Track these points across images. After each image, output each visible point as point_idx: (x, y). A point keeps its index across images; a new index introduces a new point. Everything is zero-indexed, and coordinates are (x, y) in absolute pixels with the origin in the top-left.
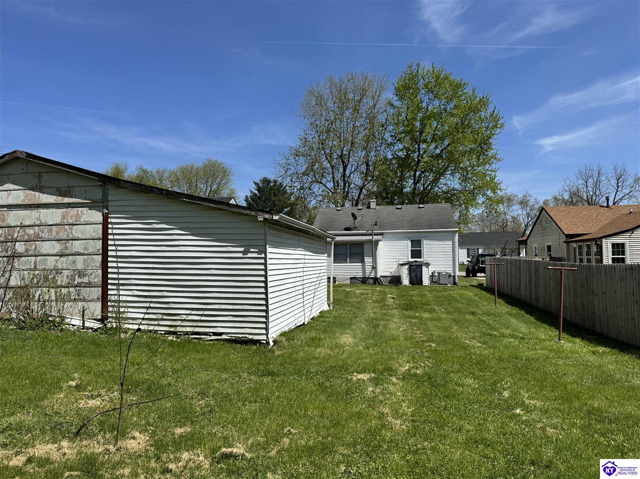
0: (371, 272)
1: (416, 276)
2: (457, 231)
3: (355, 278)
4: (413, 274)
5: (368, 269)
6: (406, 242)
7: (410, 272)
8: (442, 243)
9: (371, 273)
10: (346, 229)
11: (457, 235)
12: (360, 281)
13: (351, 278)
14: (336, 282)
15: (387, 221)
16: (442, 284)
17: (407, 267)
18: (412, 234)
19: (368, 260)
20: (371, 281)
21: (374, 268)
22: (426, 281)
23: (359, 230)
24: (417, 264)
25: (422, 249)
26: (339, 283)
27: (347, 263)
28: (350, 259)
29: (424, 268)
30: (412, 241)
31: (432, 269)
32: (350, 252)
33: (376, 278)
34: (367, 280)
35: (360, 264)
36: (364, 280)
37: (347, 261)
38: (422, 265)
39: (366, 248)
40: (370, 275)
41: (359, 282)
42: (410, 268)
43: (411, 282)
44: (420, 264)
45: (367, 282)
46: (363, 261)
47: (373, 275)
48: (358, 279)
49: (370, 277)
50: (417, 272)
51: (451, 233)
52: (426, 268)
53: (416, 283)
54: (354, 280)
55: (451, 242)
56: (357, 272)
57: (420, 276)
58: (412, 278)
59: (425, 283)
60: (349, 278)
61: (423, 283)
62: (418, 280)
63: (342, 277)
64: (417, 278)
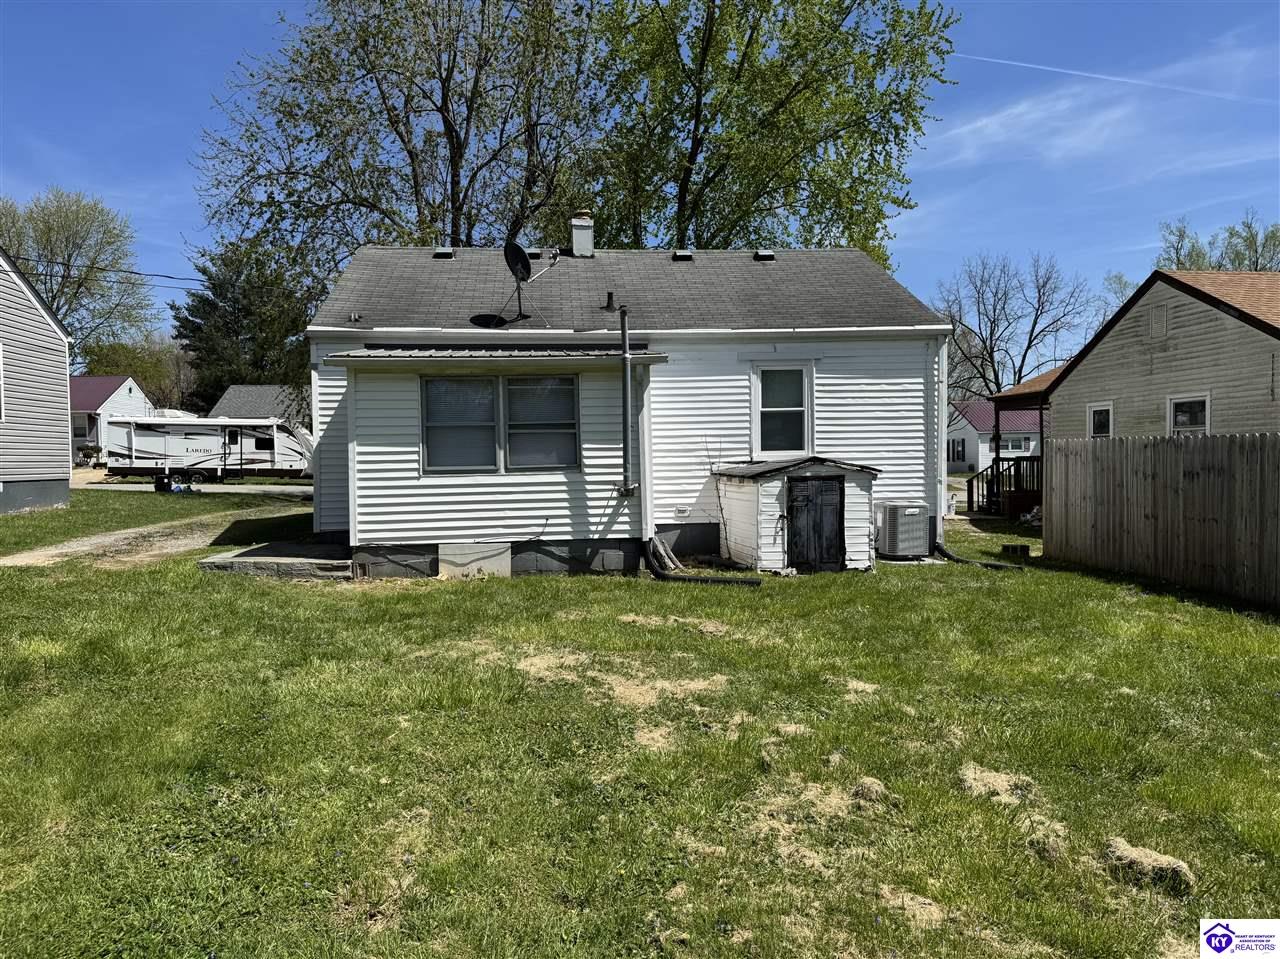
0: (616, 514)
1: (817, 528)
2: (944, 334)
3: (536, 546)
4: (804, 521)
5: (601, 501)
6: (742, 380)
7: (790, 509)
8: (883, 383)
9: (613, 518)
10: (481, 321)
11: (944, 351)
12: (561, 559)
13: (517, 548)
14: (442, 567)
15: (650, 297)
16: (905, 558)
17: (776, 486)
18: (768, 348)
19: (600, 459)
20: (615, 558)
21: (629, 493)
22: (859, 551)
23: (539, 327)
24: (823, 471)
25: (805, 409)
26: (458, 571)
27: (495, 472)
28: (512, 451)
29: (851, 490)
30: (767, 377)
31: (881, 490)
32: (510, 416)
33: (640, 539)
34: (594, 554)
35: (560, 478)
36: (580, 556)
37: (495, 463)
38: (840, 480)
39: (592, 399)
40: (608, 530)
41: (555, 564)
42: (790, 490)
43: (797, 557)
44: (833, 472)
45: (596, 565)
46: (573, 463)
47: (622, 529)
48: (553, 549)
49: (610, 536)
50: (819, 511)
51: (923, 343)
52: (858, 491)
53: (815, 560)
54: (530, 557)
55: (921, 380)
56: (547, 518)
57: (833, 525)
58: (800, 536)
59: (853, 558)
60: (509, 544)
61: (847, 557)
62: (825, 545)
63: (472, 540)
64: (820, 537)
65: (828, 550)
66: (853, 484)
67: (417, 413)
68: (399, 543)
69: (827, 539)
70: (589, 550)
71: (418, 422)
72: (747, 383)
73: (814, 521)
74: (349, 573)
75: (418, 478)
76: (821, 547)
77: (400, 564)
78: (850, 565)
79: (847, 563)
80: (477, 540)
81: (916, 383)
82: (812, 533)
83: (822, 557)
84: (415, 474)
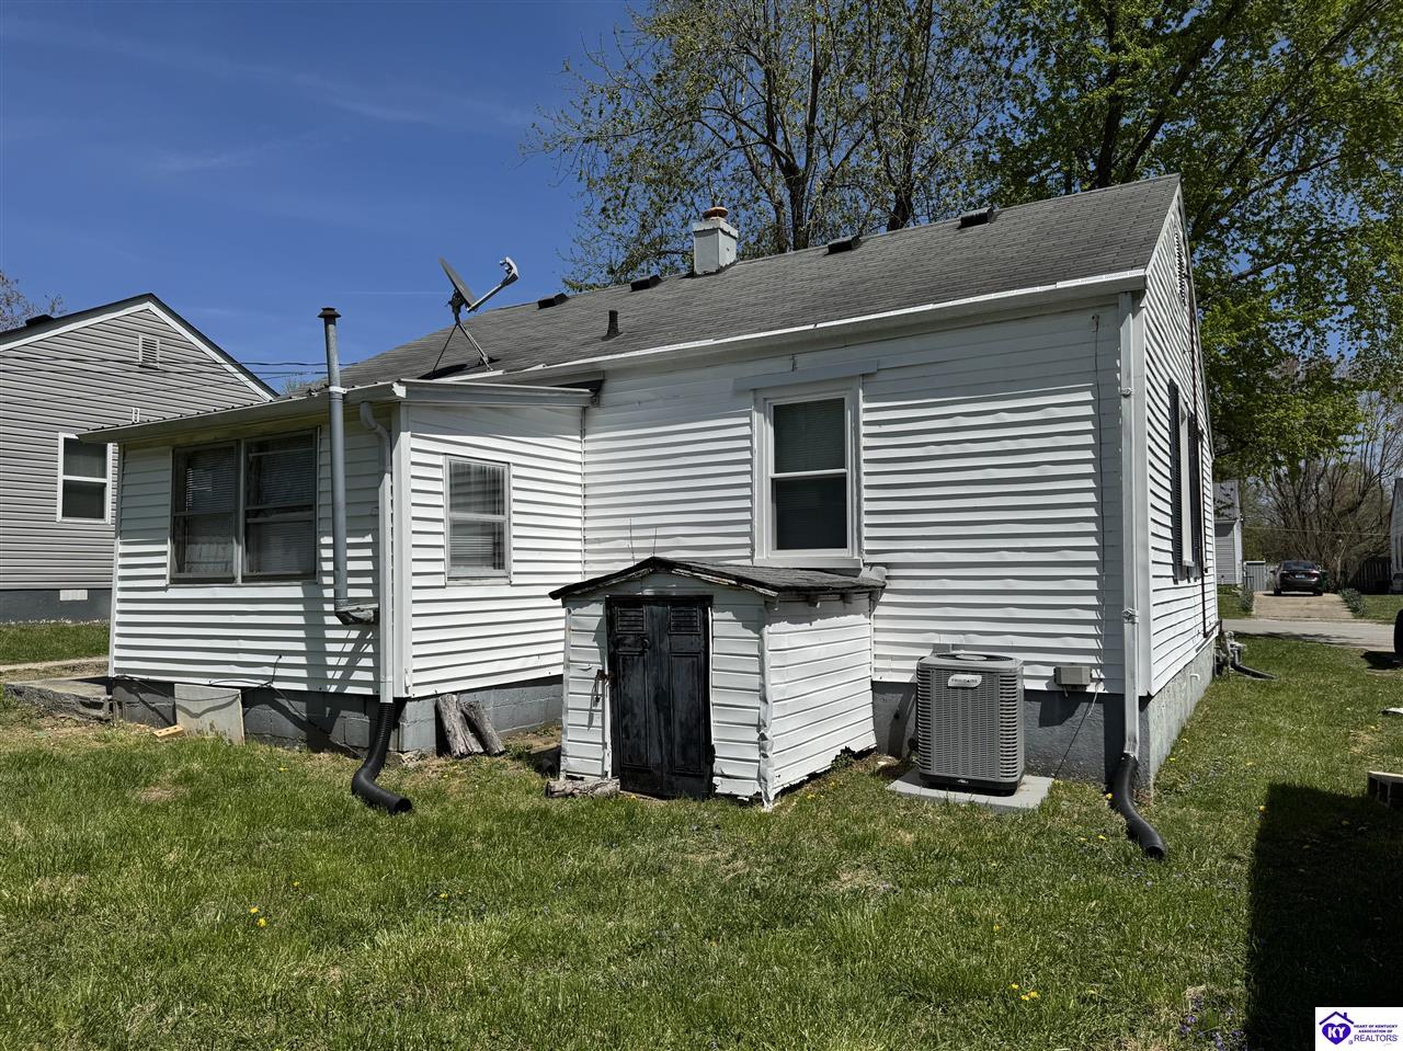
0: (357, 653)
3: (268, 697)
7: (614, 661)
9: (353, 661)
12: (297, 721)
13: (250, 697)
14: (180, 715)
17: (594, 614)
18: (780, 365)
20: (359, 727)
22: (735, 759)
25: (848, 471)
26: (193, 724)
27: (231, 581)
29: (722, 627)
30: (783, 418)
33: (378, 699)
34: (335, 715)
35: (296, 591)
36: (317, 719)
38: (705, 602)
40: (345, 681)
41: (290, 728)
42: (614, 623)
43: (631, 769)
44: (692, 589)
45: (336, 736)
46: (311, 568)
47: (364, 679)
48: (284, 702)
49: (350, 690)
50: (665, 666)
51: (1087, 318)
52: (738, 629)
53: (659, 767)
54: (263, 711)
55: (1088, 396)
56: (280, 653)
57: (692, 698)
58: (634, 715)
59: (726, 773)
60: (239, 691)
61: (716, 768)
62: (678, 738)
63: (206, 681)
64: (668, 721)
65: (684, 749)
66: (729, 615)
67: (168, 499)
68: (145, 677)
69: (681, 724)
70: (328, 709)
71: (167, 511)
72: (746, 431)
73: (657, 688)
74: (101, 713)
75: (165, 589)
76: (670, 739)
77: (148, 706)
78: (722, 786)
79: (716, 780)
80: (213, 681)
81: (1078, 402)
82: (653, 711)
83: (671, 762)
84: (162, 583)
